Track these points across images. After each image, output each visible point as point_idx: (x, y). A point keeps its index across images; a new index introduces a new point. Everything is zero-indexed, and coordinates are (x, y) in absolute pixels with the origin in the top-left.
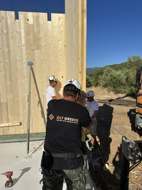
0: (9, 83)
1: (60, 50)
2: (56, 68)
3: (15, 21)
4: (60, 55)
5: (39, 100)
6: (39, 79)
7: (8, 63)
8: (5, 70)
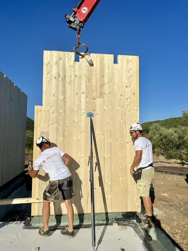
0: (62, 139)
1: (128, 99)
2: (122, 121)
3: (74, 63)
4: (128, 105)
5: (96, 162)
6: (99, 135)
7: (63, 114)
8: (57, 123)
